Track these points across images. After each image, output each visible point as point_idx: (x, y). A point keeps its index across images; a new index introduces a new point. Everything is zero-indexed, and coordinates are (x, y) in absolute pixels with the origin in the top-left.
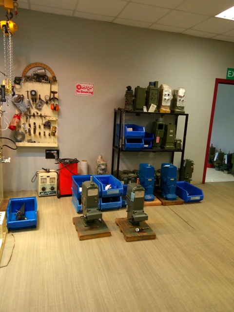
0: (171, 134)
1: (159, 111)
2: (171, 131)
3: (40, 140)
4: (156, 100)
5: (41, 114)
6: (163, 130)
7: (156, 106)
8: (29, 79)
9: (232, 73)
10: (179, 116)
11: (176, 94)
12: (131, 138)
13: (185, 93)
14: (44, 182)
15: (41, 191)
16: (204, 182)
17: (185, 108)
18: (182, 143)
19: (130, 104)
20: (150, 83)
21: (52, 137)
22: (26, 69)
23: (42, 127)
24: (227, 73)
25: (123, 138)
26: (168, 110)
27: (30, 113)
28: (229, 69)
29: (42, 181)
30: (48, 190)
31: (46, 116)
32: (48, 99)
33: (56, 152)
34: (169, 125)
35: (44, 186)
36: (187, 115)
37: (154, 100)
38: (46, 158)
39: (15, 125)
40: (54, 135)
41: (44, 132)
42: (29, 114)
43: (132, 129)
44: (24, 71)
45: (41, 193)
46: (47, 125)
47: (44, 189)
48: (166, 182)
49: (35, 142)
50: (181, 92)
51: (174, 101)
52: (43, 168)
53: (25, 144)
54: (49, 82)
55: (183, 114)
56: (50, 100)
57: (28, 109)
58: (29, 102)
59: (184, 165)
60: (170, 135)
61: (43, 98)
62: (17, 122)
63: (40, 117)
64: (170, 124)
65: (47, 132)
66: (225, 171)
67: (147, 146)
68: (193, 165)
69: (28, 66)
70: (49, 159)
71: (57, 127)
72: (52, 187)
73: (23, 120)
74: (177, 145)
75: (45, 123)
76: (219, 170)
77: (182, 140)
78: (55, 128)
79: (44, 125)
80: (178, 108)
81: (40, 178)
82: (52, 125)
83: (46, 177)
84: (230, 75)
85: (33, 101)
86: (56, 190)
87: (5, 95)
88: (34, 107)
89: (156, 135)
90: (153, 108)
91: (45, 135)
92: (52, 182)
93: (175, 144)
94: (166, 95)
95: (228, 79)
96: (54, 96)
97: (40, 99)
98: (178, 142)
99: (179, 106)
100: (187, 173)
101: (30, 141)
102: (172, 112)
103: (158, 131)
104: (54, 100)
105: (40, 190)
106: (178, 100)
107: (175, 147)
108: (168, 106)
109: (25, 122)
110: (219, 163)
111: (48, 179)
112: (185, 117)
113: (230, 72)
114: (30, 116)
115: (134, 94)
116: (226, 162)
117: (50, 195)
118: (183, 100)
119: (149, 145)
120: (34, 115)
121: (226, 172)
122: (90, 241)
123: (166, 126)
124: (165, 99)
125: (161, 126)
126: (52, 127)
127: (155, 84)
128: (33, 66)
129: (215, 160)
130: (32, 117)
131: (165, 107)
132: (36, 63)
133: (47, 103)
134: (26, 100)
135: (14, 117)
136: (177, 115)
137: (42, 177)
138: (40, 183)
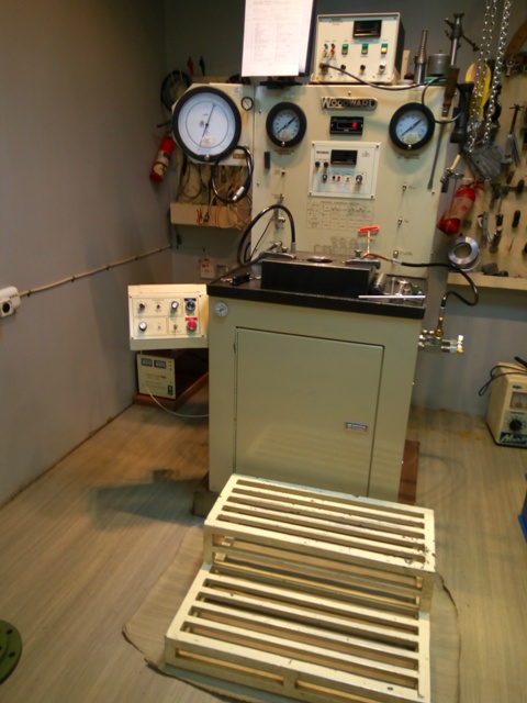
3: (523, 270)
14: (519, 406)
15: (507, 430)
27: (509, 181)
29: (516, 400)
35: (519, 416)
39: (458, 217)
42: (504, 184)
45: (503, 434)
47: (515, 425)
49: (506, 274)
52: (517, 359)
57: (506, 168)
58: (513, 144)
62: (464, 208)
73: (482, 203)
81: (510, 391)
85: (525, 141)
88: (524, 161)
101: (491, 270)
105: (502, 426)
109: (488, 211)
114: (506, 192)
120: (520, 188)
130: (512, 194)
134: (503, 138)
135: (459, 193)
137: (517, 387)
138: (506, 406)
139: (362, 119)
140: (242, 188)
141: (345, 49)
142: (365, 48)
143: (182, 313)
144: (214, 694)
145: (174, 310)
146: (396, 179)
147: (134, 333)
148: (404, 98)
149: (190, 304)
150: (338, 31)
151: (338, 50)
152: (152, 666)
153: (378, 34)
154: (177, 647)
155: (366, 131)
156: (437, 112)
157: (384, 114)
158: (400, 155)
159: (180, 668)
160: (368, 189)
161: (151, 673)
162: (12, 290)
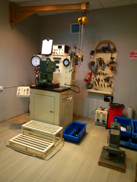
3: (102, 89)
5: (103, 73)
8: (98, 51)
14: (98, 116)
15: (97, 121)
21: (110, 88)
22: (98, 45)
23: (104, 81)
27: (97, 72)
29: (98, 115)
30: (101, 121)
31: (107, 74)
32: (109, 63)
33: (110, 97)
35: (99, 118)
38: (104, 101)
39: (87, 79)
40: (111, 86)
41: (104, 84)
44: (97, 47)
45: (96, 122)
46: (107, 80)
47: (98, 120)
49: (98, 90)
52: (101, 107)
53: (93, 91)
54: (111, 52)
56: (111, 63)
57: (96, 70)
61: (106, 62)
62: (89, 77)
63: (103, 75)
65: (106, 84)
69: (99, 44)
70: (106, 102)
71: (113, 81)
72: (104, 120)
73: (93, 76)
75: (106, 78)
78: (112, 82)
79: (105, 80)
81: (96, 113)
82: (110, 80)
83: (100, 113)
85: (100, 65)
86: (106, 123)
87: (77, 61)
88: (100, 69)
91: (104, 86)
92: (104, 117)
96: (113, 61)
97: (104, 63)
101: (95, 89)
104: (113, 64)
105: (96, 121)
109: (94, 78)
111: (101, 115)
117: (102, 125)
120: (99, 74)
122: (105, 168)
126: (110, 81)
128: (102, 43)
130: (98, 75)
132: (104, 41)
133: (108, 65)
134: (96, 64)
135: (88, 74)
137: (98, 112)
138: (96, 116)
139: (59, 61)
140: (39, 71)
141: (57, 50)
142: (60, 50)
143: (26, 91)
144: (14, 150)
145: (25, 90)
146: (65, 71)
147: (17, 94)
148: (65, 58)
149: (28, 90)
150: (56, 47)
151: (56, 50)
152: (7, 146)
153: (61, 48)
154: (11, 143)
155: (60, 63)
156: (70, 60)
157: (62, 60)
158: (65, 67)
159: (11, 147)
160: (61, 72)
161: (6, 147)
162: (2, 87)
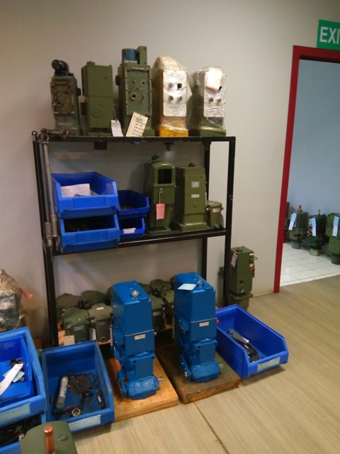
0: (196, 191)
1: (157, 133)
2: (196, 185)
4: (145, 102)
6: (173, 184)
7: (145, 119)
9: (328, 32)
10: (212, 143)
11: (198, 83)
12: (77, 216)
13: (222, 81)
16: (277, 288)
17: (225, 122)
18: (224, 213)
19: (70, 115)
20: (125, 53)
24: (319, 34)
25: (54, 220)
26: (182, 130)
28: (322, 23)
34: (187, 168)
36: (232, 141)
37: (140, 102)
43: (87, 186)
48: (188, 333)
50: (213, 78)
51: (196, 104)
55: (222, 137)
59: (233, 263)
60: (194, 196)
64: (191, 165)
66: (312, 250)
67: (132, 231)
68: (252, 262)
74: (213, 219)
76: (299, 248)
77: (225, 206)
80: (208, 121)
84: (324, 37)
89: (155, 200)
90: (138, 125)
93: (208, 215)
94: (171, 86)
95: (322, 47)
98: (215, 211)
99: (211, 115)
100: (241, 282)
102: (194, 132)
103: (160, 189)
106: (206, 101)
107: (209, 223)
108: (182, 118)
110: (299, 235)
112: (225, 145)
113: (324, 31)
115: (80, 85)
116: (314, 233)
118: (219, 101)
119: (138, 226)
121: (316, 252)
123: (180, 172)
124: (171, 98)
125: (165, 175)
127: (138, 54)
129: (291, 228)
131: (172, 119)
136: (207, 141)
